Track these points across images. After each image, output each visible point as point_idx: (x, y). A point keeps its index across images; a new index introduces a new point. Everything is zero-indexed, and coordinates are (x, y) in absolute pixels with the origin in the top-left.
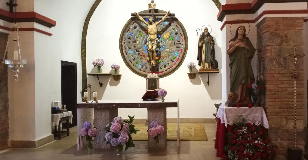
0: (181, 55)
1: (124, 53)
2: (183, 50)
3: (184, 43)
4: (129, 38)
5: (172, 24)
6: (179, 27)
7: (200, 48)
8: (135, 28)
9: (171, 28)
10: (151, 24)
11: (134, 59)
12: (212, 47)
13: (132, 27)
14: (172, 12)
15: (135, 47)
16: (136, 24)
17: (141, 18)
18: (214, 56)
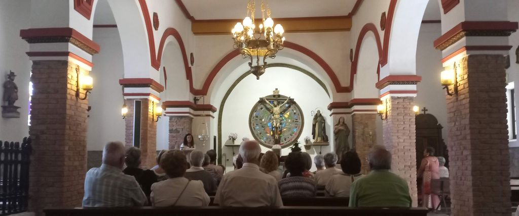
0: (299, 131)
1: (253, 128)
2: (300, 127)
3: (301, 121)
4: (257, 117)
5: (291, 106)
6: (297, 108)
7: (314, 126)
8: (261, 109)
9: (290, 109)
10: (276, 106)
11: (260, 134)
12: (323, 125)
13: (259, 108)
14: (291, 98)
15: (261, 124)
16: (262, 106)
17: (267, 102)
18: (325, 132)
